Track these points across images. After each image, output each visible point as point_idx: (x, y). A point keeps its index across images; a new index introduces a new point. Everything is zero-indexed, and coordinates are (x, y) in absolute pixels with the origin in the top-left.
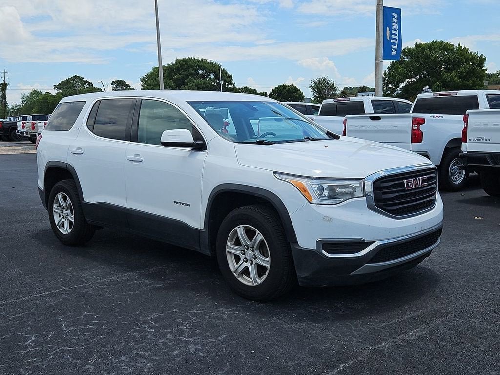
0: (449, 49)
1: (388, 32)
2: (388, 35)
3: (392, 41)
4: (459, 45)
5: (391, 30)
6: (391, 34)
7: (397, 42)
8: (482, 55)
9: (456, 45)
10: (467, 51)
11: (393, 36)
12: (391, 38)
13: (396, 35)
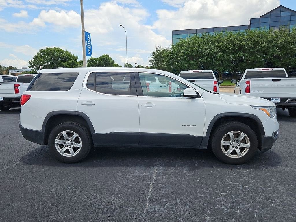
0: (63, 52)
1: (87, 43)
2: (87, 44)
3: (88, 47)
4: (66, 50)
5: (88, 42)
6: (88, 44)
7: (90, 48)
8: (76, 56)
9: (65, 51)
10: (70, 53)
11: (89, 45)
12: (88, 46)
13: (90, 45)
